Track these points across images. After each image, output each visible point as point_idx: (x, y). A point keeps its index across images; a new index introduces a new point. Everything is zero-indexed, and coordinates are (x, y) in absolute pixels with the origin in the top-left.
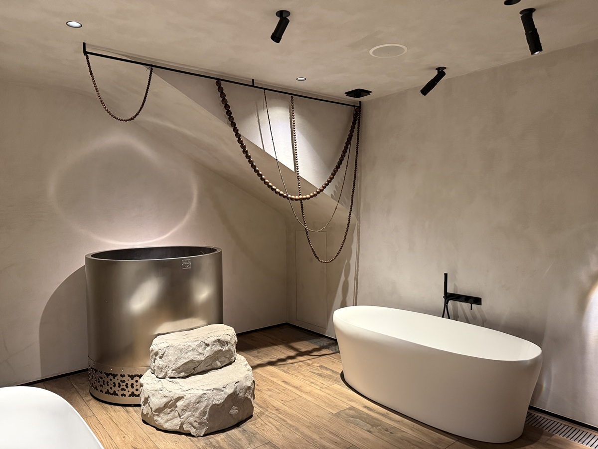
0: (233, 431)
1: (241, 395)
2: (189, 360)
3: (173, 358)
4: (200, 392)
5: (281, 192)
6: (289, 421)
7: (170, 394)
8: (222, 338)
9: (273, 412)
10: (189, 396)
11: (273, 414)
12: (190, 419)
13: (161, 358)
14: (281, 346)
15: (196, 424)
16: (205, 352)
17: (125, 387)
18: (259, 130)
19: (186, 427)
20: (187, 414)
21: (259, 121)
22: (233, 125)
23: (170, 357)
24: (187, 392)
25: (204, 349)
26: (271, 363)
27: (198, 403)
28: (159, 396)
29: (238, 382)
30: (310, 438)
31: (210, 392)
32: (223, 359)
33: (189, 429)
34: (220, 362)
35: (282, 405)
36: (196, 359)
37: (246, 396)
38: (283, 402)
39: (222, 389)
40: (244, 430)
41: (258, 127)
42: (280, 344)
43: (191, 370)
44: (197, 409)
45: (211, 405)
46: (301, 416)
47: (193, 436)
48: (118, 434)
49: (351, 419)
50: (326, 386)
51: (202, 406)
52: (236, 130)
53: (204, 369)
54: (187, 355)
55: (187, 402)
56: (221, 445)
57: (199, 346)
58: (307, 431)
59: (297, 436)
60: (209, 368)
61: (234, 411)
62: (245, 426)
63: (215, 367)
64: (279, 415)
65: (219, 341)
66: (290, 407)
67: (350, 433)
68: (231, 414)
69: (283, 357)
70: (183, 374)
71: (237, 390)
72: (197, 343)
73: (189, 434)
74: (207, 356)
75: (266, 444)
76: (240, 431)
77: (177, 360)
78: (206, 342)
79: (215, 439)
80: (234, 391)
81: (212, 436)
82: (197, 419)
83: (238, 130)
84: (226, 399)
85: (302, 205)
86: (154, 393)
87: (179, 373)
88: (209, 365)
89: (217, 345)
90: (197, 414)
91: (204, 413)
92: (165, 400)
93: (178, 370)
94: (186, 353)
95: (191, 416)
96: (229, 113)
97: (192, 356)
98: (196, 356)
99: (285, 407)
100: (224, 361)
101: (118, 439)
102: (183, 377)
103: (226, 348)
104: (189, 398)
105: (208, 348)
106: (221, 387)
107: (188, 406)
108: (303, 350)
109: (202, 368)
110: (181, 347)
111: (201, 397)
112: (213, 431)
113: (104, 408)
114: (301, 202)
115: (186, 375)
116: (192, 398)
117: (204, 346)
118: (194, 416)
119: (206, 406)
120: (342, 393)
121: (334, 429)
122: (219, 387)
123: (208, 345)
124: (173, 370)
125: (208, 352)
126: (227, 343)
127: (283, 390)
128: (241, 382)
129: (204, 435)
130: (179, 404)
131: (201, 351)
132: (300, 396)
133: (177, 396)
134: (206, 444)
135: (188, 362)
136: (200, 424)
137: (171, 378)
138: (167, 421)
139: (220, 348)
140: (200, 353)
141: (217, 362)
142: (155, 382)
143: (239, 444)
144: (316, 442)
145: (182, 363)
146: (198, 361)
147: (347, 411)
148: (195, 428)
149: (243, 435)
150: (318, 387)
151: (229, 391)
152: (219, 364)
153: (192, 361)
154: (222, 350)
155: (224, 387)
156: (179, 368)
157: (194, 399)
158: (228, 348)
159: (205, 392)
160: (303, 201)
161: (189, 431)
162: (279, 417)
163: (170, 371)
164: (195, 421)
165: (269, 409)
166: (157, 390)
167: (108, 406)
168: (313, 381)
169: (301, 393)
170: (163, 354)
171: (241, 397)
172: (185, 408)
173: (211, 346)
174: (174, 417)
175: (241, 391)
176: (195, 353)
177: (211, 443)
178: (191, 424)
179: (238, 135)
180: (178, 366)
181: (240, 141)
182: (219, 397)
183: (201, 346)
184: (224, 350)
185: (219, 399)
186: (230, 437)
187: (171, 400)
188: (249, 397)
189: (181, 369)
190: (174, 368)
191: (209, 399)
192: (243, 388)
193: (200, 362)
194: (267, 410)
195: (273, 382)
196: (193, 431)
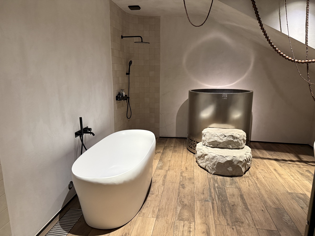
0: (227, 178)
1: (235, 163)
2: (215, 140)
3: (208, 137)
4: (215, 155)
5: (290, 58)
6: (258, 185)
7: (203, 152)
8: (234, 135)
9: (254, 179)
10: (210, 155)
11: (253, 179)
12: (209, 165)
13: (204, 136)
14: (291, 154)
15: (210, 168)
16: (224, 139)
17: (195, 146)
18: (279, 19)
19: (207, 168)
20: (208, 162)
21: (279, 14)
22: (259, 19)
23: (207, 137)
24: (210, 153)
25: (223, 138)
26: (276, 160)
27: (213, 159)
28: (200, 151)
29: (235, 157)
30: (262, 195)
31: (218, 156)
32: (234, 145)
33: (208, 169)
34: (232, 146)
35: (263, 178)
36: (218, 141)
37: (238, 164)
38: (264, 177)
39: (225, 157)
40: (233, 180)
41: (279, 17)
42: (292, 153)
43: (215, 145)
44: (212, 162)
45: (218, 162)
46: (267, 185)
47: (209, 173)
48: (185, 162)
49: (297, 198)
50: (299, 180)
51: (214, 161)
52: (260, 22)
53: (223, 146)
54: (214, 138)
55: (208, 157)
56: (218, 180)
57: (221, 135)
58: (263, 192)
59: (256, 192)
60: (225, 147)
61: (230, 169)
62: (234, 178)
63: (229, 148)
64: (256, 181)
65: (232, 136)
66: (266, 180)
67: (288, 203)
68: (228, 170)
69: (287, 159)
70: (211, 146)
71: (233, 160)
72: (220, 134)
73: (208, 171)
74: (224, 141)
75: (237, 188)
76: (230, 179)
77: (210, 139)
78: (225, 135)
79: (217, 177)
80: (231, 160)
81: (217, 176)
82: (211, 166)
83: (261, 22)
84: (226, 162)
85: (308, 66)
86: (199, 150)
87: (210, 145)
88: (225, 146)
89: (231, 137)
90: (211, 164)
91: (214, 164)
92: (201, 154)
93: (210, 143)
94: (214, 137)
95: (209, 164)
96: (257, 13)
97: (216, 139)
98: (218, 140)
99: (263, 179)
100: (234, 147)
101: (184, 163)
102: (212, 147)
103: (236, 140)
104: (209, 156)
105: (225, 138)
106: (225, 156)
107: (208, 159)
108: (305, 160)
109: (221, 146)
110: (212, 134)
111: (214, 157)
112: (218, 174)
113: (188, 152)
114: (308, 65)
115: (213, 146)
116: (210, 156)
117: (223, 136)
118: (210, 164)
119: (216, 162)
120: (306, 186)
121: (280, 198)
122: (223, 156)
123: (226, 136)
124: (207, 143)
125: (225, 139)
126: (237, 138)
127: (270, 172)
128: (237, 158)
129: (214, 174)
130: (206, 157)
131: (221, 138)
132: (277, 178)
133: (205, 153)
134: (212, 177)
135: (214, 141)
136: (212, 168)
137: (207, 146)
138: (201, 163)
139: (232, 140)
140: (221, 139)
141: (230, 146)
142: (201, 146)
143: (225, 183)
144: (263, 198)
145: (211, 141)
146: (219, 142)
147: (299, 194)
148: (210, 169)
149: (231, 181)
150: (293, 178)
151: (229, 159)
152: (231, 147)
153: (216, 141)
154: (233, 141)
155: (226, 156)
156: (210, 142)
157: (211, 157)
158: (237, 141)
159: (216, 155)
160: (309, 64)
161: (208, 170)
162: (255, 182)
163: (206, 143)
164: (210, 166)
165: (253, 177)
166: (199, 149)
167: (189, 152)
168: (293, 174)
169: (279, 177)
170: (205, 135)
171: (235, 164)
172: (207, 160)
173: (227, 137)
174: (204, 162)
175: (236, 161)
176: (218, 138)
177: (214, 178)
178: (209, 167)
179: (261, 25)
180: (210, 141)
181: (262, 29)
182: (222, 160)
183: (222, 136)
184: (234, 141)
185: (222, 161)
186: (224, 179)
187: (203, 155)
188: (240, 166)
189: (211, 143)
190: (208, 142)
191: (217, 159)
192: (237, 161)
193: (220, 143)
194: (252, 177)
195: (268, 168)
196: (209, 170)
